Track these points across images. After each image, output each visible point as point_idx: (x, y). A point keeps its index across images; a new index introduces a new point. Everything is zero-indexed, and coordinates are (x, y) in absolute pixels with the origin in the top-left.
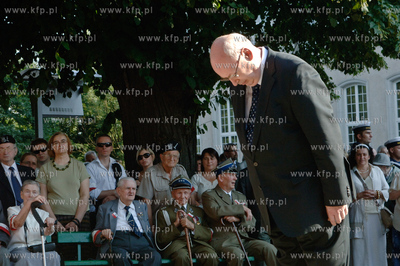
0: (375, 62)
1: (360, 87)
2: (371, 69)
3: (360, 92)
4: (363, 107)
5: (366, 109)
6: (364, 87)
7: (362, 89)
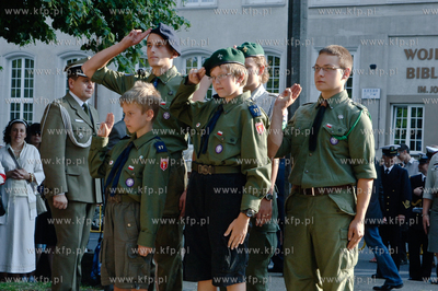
0: (44, 34)
1: (27, 61)
2: (38, 41)
3: (27, 66)
4: (29, 83)
5: (32, 86)
6: (32, 62)
7: (30, 63)
